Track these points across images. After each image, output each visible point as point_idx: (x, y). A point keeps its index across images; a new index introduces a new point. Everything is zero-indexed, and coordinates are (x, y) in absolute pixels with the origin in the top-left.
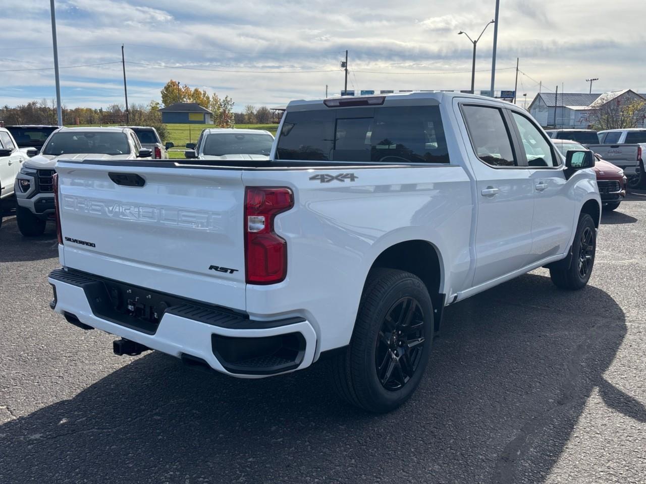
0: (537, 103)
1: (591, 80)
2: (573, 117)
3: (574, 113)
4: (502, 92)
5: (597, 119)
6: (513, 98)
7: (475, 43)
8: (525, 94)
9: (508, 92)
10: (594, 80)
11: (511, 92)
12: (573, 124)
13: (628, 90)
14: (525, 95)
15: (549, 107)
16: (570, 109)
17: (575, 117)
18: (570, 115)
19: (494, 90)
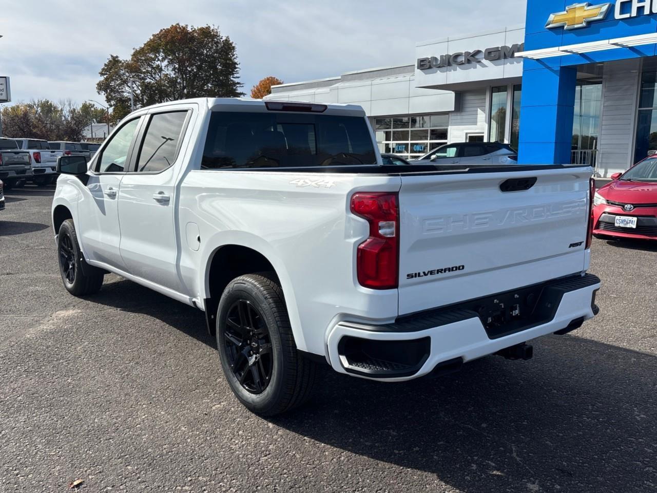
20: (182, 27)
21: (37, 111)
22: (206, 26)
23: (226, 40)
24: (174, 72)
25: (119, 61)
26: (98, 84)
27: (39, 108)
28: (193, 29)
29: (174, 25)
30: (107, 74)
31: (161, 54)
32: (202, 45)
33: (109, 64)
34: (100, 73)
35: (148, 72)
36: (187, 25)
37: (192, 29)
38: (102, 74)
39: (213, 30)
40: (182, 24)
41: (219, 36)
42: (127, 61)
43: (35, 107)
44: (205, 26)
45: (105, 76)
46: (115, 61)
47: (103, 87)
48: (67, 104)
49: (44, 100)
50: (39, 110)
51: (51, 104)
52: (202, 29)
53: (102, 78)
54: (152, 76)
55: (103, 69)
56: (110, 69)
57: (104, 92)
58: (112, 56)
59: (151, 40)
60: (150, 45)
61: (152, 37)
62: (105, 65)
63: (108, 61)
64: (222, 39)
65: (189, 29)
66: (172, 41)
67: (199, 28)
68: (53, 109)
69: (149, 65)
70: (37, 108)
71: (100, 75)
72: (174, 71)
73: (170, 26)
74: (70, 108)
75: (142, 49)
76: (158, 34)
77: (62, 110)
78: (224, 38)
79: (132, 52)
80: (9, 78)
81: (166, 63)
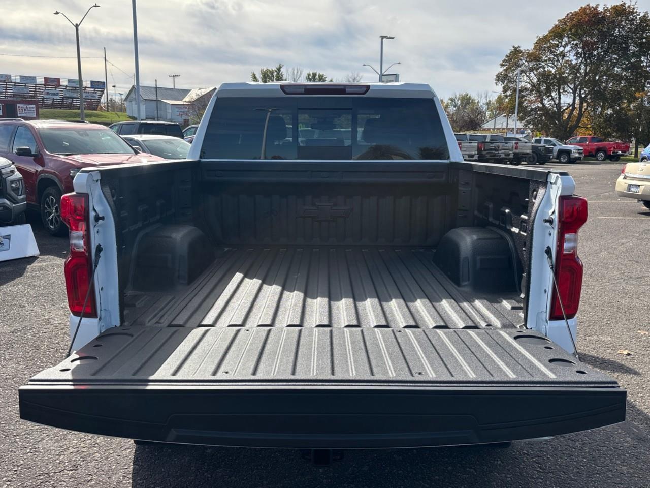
0: (132, 95)
1: (174, 76)
2: (170, 111)
3: (170, 106)
4: (92, 82)
5: (195, 113)
6: (104, 89)
7: (77, 26)
8: (114, 85)
9: (98, 82)
10: (176, 76)
11: (101, 82)
12: (170, 118)
13: (214, 88)
14: (114, 87)
15: (145, 100)
16: (166, 103)
17: (172, 111)
18: (166, 109)
19: (82, 79)
20: (592, 7)
21: (457, 104)
22: (622, 3)
23: (644, 16)
24: (575, 57)
25: (520, 52)
26: (497, 76)
27: (459, 101)
28: (606, 8)
29: (584, 7)
30: (507, 65)
31: (566, 39)
32: (615, 25)
33: (510, 54)
34: (500, 65)
35: (550, 60)
36: (598, 5)
37: (604, 8)
38: (502, 65)
39: (629, 7)
40: (593, 5)
41: (636, 12)
42: (528, 50)
43: (456, 100)
44: (619, 3)
45: (505, 68)
46: (516, 52)
47: (500, 78)
48: (484, 96)
49: (465, 93)
50: (459, 102)
51: (470, 97)
52: (615, 8)
53: (501, 69)
54: (553, 64)
55: (504, 61)
56: (511, 59)
57: (501, 83)
58: (514, 47)
59: (556, 26)
60: (553, 31)
61: (557, 23)
62: (507, 56)
63: (509, 52)
64: (639, 15)
65: (601, 9)
66: (579, 25)
67: (613, 6)
68: (471, 101)
69: (551, 52)
70: (458, 101)
71: (500, 66)
72: (577, 56)
73: (580, 8)
74: (486, 100)
75: (545, 37)
76: (564, 19)
77: (478, 102)
78: (642, 15)
79: (536, 40)
80: (398, 75)
81: (568, 48)
